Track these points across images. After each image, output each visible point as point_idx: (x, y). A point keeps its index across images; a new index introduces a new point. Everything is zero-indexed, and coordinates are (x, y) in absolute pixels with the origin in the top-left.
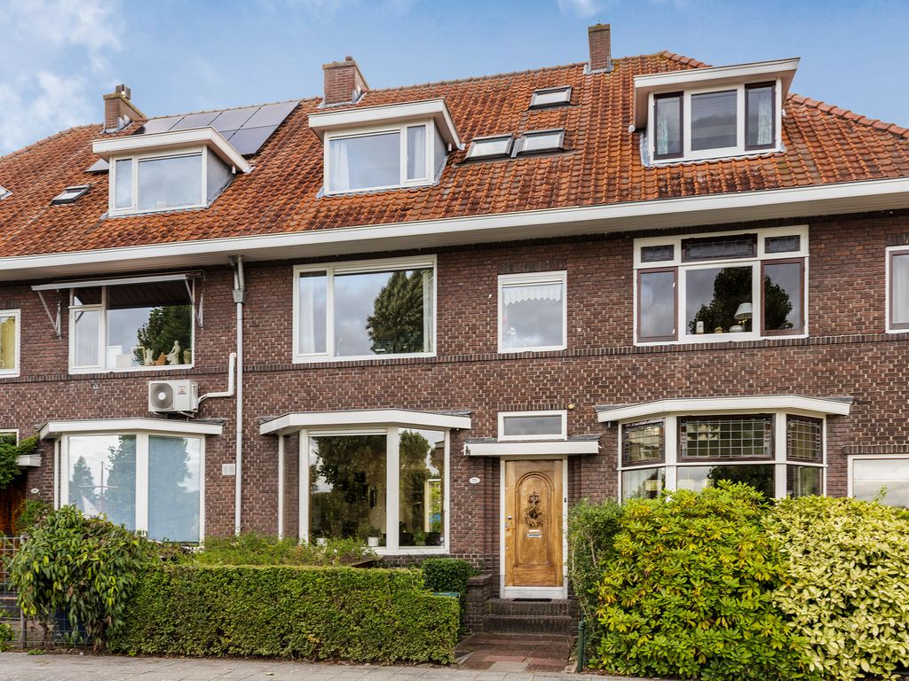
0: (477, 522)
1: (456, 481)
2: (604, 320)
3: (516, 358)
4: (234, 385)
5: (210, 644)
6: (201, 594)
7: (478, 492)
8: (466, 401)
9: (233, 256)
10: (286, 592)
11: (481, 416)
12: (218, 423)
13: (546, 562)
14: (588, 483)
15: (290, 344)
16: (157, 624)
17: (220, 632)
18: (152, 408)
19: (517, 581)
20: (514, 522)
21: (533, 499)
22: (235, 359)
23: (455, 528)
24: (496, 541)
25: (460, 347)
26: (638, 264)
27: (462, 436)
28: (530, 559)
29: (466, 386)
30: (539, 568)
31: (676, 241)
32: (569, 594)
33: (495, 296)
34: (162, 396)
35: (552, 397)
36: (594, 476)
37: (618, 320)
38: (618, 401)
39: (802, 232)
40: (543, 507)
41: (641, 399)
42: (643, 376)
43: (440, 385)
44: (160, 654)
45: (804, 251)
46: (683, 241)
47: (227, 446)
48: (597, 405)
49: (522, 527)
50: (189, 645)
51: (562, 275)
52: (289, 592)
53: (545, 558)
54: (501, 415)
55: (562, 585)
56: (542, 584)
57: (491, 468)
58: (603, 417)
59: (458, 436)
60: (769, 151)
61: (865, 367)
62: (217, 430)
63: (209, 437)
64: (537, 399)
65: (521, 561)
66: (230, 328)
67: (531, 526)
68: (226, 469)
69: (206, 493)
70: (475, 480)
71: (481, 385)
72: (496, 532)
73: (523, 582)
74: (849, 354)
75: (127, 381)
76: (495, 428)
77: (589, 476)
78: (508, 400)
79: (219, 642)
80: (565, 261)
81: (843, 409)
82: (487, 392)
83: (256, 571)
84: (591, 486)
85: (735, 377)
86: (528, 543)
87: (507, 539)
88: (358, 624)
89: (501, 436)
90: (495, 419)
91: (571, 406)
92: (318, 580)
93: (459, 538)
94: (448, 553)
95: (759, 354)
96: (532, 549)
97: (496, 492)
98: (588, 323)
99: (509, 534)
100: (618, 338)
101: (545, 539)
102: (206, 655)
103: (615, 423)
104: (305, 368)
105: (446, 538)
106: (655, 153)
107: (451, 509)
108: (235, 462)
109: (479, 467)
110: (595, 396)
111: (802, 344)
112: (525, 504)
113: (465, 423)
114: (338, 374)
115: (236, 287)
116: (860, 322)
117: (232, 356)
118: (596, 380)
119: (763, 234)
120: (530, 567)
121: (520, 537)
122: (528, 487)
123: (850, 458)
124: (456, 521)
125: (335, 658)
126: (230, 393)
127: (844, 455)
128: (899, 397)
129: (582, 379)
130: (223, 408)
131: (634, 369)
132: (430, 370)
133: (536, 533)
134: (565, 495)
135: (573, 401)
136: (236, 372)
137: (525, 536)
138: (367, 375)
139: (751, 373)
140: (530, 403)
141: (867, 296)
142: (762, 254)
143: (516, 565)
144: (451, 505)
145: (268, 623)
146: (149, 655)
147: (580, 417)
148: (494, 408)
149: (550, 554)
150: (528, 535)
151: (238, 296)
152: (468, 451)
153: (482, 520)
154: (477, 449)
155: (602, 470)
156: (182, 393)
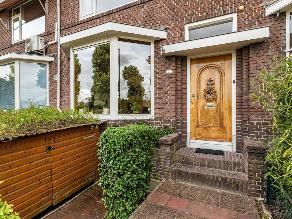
0: (171, 98)
1: (158, 73)
4: (57, 37)
7: (172, 79)
8: (163, 22)
11: (173, 29)
12: (52, 56)
13: (219, 125)
14: (256, 65)
15: (78, 12)
18: (26, 51)
19: (198, 137)
20: (196, 98)
21: (210, 83)
23: (157, 103)
24: (183, 111)
27: (161, 43)
28: (207, 123)
29: (164, 12)
30: (213, 129)
32: (237, 148)
34: (28, 45)
35: (224, 5)
36: (261, 60)
40: (217, 87)
47: (56, 67)
48: (264, 3)
49: (202, 102)
53: (218, 122)
54: (186, 27)
55: (231, 141)
56: (216, 139)
57: (180, 63)
58: (269, 11)
59: (159, 45)
62: (52, 59)
63: (50, 63)
64: (213, 10)
65: (201, 124)
66: (56, 11)
67: (208, 100)
68: (56, 77)
69: (49, 89)
70: (169, 72)
71: (173, 10)
72: (183, 105)
73: (202, 137)
76: (183, 36)
77: (256, 60)
78: (191, 15)
82: (177, 13)
84: (258, 68)
86: (205, 112)
87: (192, 110)
90: (183, 29)
91: (241, 7)
93: (160, 109)
94: (153, 118)
96: (208, 116)
97: (184, 80)
99: (193, 106)
101: (218, 109)
105: (152, 109)
107: (155, 91)
108: (57, 74)
109: (172, 63)
112: (203, 86)
113: (162, 35)
114: (97, 22)
120: (206, 128)
121: (201, 108)
122: (206, 75)
124: (158, 98)
126: (55, 41)
130: (54, 49)
132: (143, 7)
133: (211, 105)
134: (234, 78)
137: (203, 107)
140: (207, 13)
143: (198, 126)
144: (154, 88)
147: (249, 16)
148: (182, 21)
149: (222, 120)
150: (206, 107)
152: (163, 51)
153: (174, 97)
154: (169, 49)
155: (269, 54)
156: (35, 42)
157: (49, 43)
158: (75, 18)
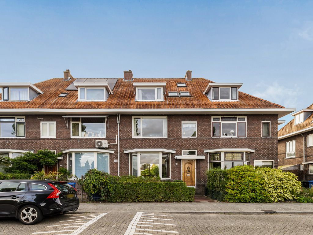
0: (177, 173)
1: (172, 164)
2: (205, 132)
3: (186, 139)
4: (117, 142)
5: (135, 199)
6: (133, 188)
7: (177, 166)
8: (174, 147)
9: (118, 113)
10: (155, 187)
11: (178, 150)
12: (113, 150)
13: (191, 181)
15: (131, 133)
16: (121, 195)
17: (137, 197)
18: (96, 146)
20: (184, 173)
21: (188, 168)
22: (117, 136)
24: (181, 177)
25: (173, 136)
26: (212, 121)
27: (174, 155)
28: (188, 180)
29: (175, 144)
31: (220, 117)
32: (197, 187)
33: (181, 126)
34: (99, 144)
35: (194, 147)
36: (203, 163)
37: (208, 132)
38: (208, 148)
39: (246, 117)
40: (191, 169)
41: (213, 148)
42: (213, 143)
43: (168, 144)
44: (121, 202)
45: (246, 121)
46: (222, 117)
47: (115, 156)
48: (204, 149)
49: (186, 174)
50: (129, 200)
51: (196, 122)
52: (156, 187)
54: (182, 151)
55: (195, 186)
56: (190, 185)
57: (180, 161)
58: (205, 151)
60: (236, 101)
61: (257, 143)
62: (113, 152)
63: (110, 154)
64: (191, 148)
66: (116, 129)
67: (188, 173)
68: (115, 161)
69: (110, 166)
70: (177, 164)
71: (178, 144)
74: (255, 141)
75: (88, 140)
76: (181, 153)
77: (202, 163)
78: (184, 147)
79: (137, 199)
80: (197, 119)
81: (253, 151)
82: (179, 146)
83: (147, 183)
85: (232, 145)
86: (187, 177)
87: (183, 176)
88: (172, 194)
89: (182, 155)
90: (181, 151)
91: (198, 149)
92: (163, 185)
93: (173, 176)
94: (171, 179)
95: (237, 140)
98: (202, 132)
100: (208, 136)
101: (191, 176)
102: (133, 202)
103: (208, 153)
104: (136, 139)
105: (170, 176)
106: (213, 99)
108: (118, 159)
109: (178, 161)
110: (203, 147)
111: (245, 139)
112: (186, 169)
113: (174, 152)
115: (118, 120)
116: (257, 135)
117: (117, 135)
118: (204, 144)
119: (238, 117)
121: (185, 176)
122: (187, 165)
123: (255, 161)
124: (172, 172)
125: (166, 201)
126: (116, 144)
127: (254, 160)
128: (264, 150)
129: (200, 144)
130: (114, 147)
131: (212, 142)
132: (166, 140)
133: (189, 175)
134: (196, 167)
135: (199, 148)
136: (118, 139)
137: (186, 175)
138: (151, 141)
139: (236, 144)
141: (258, 130)
142: (237, 121)
145: (150, 194)
146: (118, 202)
147: (200, 151)
148: (181, 149)
149: (192, 179)
151: (118, 122)
152: (176, 158)
154: (178, 157)
155: (205, 162)
156: (105, 143)
157: (111, 144)
158: (129, 135)
